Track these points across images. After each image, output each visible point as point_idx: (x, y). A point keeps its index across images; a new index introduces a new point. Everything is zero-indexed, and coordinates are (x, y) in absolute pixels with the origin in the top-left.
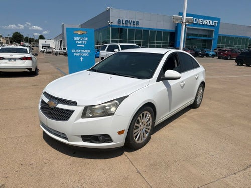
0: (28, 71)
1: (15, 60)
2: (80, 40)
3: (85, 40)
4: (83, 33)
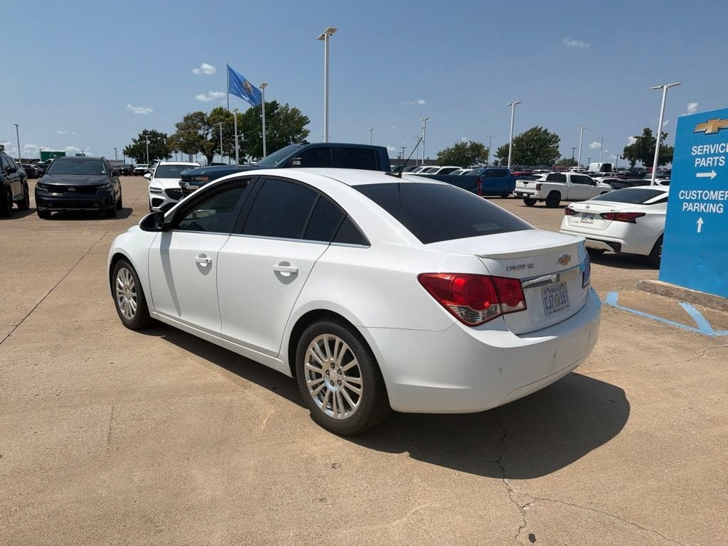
0: (612, 252)
1: (592, 218)
2: (706, 156)
3: (723, 154)
4: (719, 129)
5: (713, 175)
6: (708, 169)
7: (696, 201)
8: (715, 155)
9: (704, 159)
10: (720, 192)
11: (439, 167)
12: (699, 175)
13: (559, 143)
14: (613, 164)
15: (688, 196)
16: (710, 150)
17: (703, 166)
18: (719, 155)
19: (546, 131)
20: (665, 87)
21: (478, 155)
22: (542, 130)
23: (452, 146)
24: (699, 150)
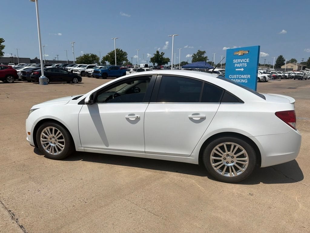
3: (246, 63)
4: (244, 54)
5: (242, 69)
6: (240, 68)
7: (237, 78)
8: (242, 63)
9: (238, 64)
10: (246, 75)
11: (87, 65)
12: (236, 70)
13: (127, 55)
14: (148, 65)
15: (233, 77)
16: (240, 61)
17: (238, 66)
18: (244, 63)
19: (121, 50)
20: (173, 36)
21: (95, 60)
22: (120, 50)
23: (82, 55)
24: (236, 61)
